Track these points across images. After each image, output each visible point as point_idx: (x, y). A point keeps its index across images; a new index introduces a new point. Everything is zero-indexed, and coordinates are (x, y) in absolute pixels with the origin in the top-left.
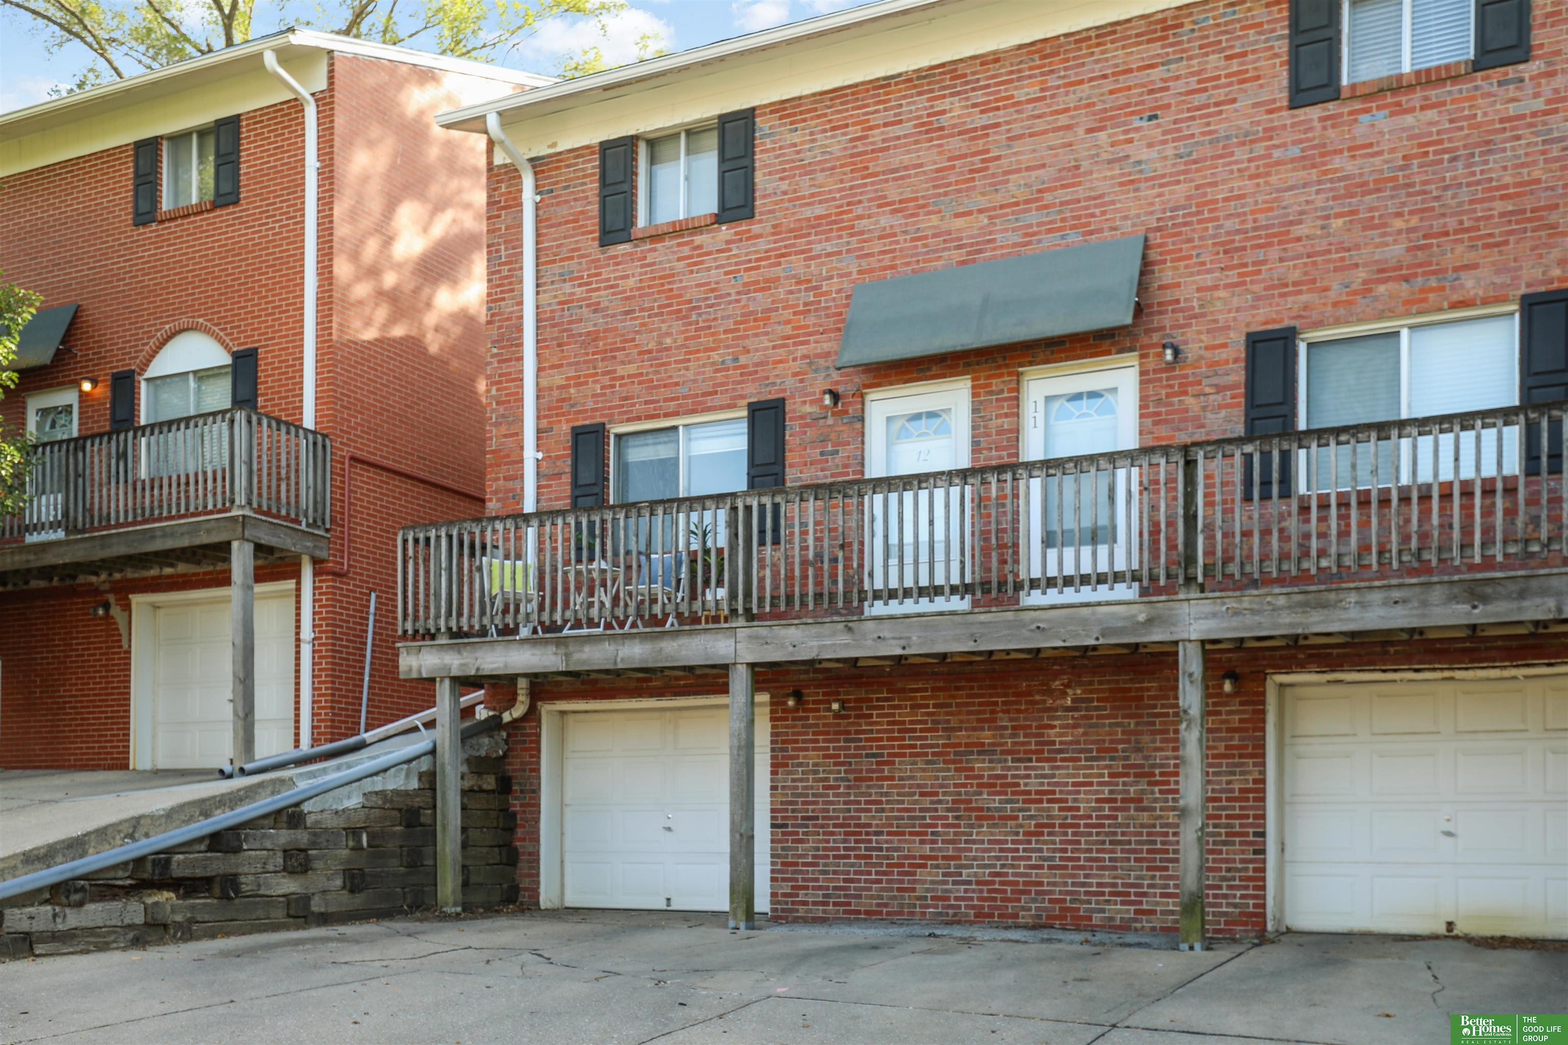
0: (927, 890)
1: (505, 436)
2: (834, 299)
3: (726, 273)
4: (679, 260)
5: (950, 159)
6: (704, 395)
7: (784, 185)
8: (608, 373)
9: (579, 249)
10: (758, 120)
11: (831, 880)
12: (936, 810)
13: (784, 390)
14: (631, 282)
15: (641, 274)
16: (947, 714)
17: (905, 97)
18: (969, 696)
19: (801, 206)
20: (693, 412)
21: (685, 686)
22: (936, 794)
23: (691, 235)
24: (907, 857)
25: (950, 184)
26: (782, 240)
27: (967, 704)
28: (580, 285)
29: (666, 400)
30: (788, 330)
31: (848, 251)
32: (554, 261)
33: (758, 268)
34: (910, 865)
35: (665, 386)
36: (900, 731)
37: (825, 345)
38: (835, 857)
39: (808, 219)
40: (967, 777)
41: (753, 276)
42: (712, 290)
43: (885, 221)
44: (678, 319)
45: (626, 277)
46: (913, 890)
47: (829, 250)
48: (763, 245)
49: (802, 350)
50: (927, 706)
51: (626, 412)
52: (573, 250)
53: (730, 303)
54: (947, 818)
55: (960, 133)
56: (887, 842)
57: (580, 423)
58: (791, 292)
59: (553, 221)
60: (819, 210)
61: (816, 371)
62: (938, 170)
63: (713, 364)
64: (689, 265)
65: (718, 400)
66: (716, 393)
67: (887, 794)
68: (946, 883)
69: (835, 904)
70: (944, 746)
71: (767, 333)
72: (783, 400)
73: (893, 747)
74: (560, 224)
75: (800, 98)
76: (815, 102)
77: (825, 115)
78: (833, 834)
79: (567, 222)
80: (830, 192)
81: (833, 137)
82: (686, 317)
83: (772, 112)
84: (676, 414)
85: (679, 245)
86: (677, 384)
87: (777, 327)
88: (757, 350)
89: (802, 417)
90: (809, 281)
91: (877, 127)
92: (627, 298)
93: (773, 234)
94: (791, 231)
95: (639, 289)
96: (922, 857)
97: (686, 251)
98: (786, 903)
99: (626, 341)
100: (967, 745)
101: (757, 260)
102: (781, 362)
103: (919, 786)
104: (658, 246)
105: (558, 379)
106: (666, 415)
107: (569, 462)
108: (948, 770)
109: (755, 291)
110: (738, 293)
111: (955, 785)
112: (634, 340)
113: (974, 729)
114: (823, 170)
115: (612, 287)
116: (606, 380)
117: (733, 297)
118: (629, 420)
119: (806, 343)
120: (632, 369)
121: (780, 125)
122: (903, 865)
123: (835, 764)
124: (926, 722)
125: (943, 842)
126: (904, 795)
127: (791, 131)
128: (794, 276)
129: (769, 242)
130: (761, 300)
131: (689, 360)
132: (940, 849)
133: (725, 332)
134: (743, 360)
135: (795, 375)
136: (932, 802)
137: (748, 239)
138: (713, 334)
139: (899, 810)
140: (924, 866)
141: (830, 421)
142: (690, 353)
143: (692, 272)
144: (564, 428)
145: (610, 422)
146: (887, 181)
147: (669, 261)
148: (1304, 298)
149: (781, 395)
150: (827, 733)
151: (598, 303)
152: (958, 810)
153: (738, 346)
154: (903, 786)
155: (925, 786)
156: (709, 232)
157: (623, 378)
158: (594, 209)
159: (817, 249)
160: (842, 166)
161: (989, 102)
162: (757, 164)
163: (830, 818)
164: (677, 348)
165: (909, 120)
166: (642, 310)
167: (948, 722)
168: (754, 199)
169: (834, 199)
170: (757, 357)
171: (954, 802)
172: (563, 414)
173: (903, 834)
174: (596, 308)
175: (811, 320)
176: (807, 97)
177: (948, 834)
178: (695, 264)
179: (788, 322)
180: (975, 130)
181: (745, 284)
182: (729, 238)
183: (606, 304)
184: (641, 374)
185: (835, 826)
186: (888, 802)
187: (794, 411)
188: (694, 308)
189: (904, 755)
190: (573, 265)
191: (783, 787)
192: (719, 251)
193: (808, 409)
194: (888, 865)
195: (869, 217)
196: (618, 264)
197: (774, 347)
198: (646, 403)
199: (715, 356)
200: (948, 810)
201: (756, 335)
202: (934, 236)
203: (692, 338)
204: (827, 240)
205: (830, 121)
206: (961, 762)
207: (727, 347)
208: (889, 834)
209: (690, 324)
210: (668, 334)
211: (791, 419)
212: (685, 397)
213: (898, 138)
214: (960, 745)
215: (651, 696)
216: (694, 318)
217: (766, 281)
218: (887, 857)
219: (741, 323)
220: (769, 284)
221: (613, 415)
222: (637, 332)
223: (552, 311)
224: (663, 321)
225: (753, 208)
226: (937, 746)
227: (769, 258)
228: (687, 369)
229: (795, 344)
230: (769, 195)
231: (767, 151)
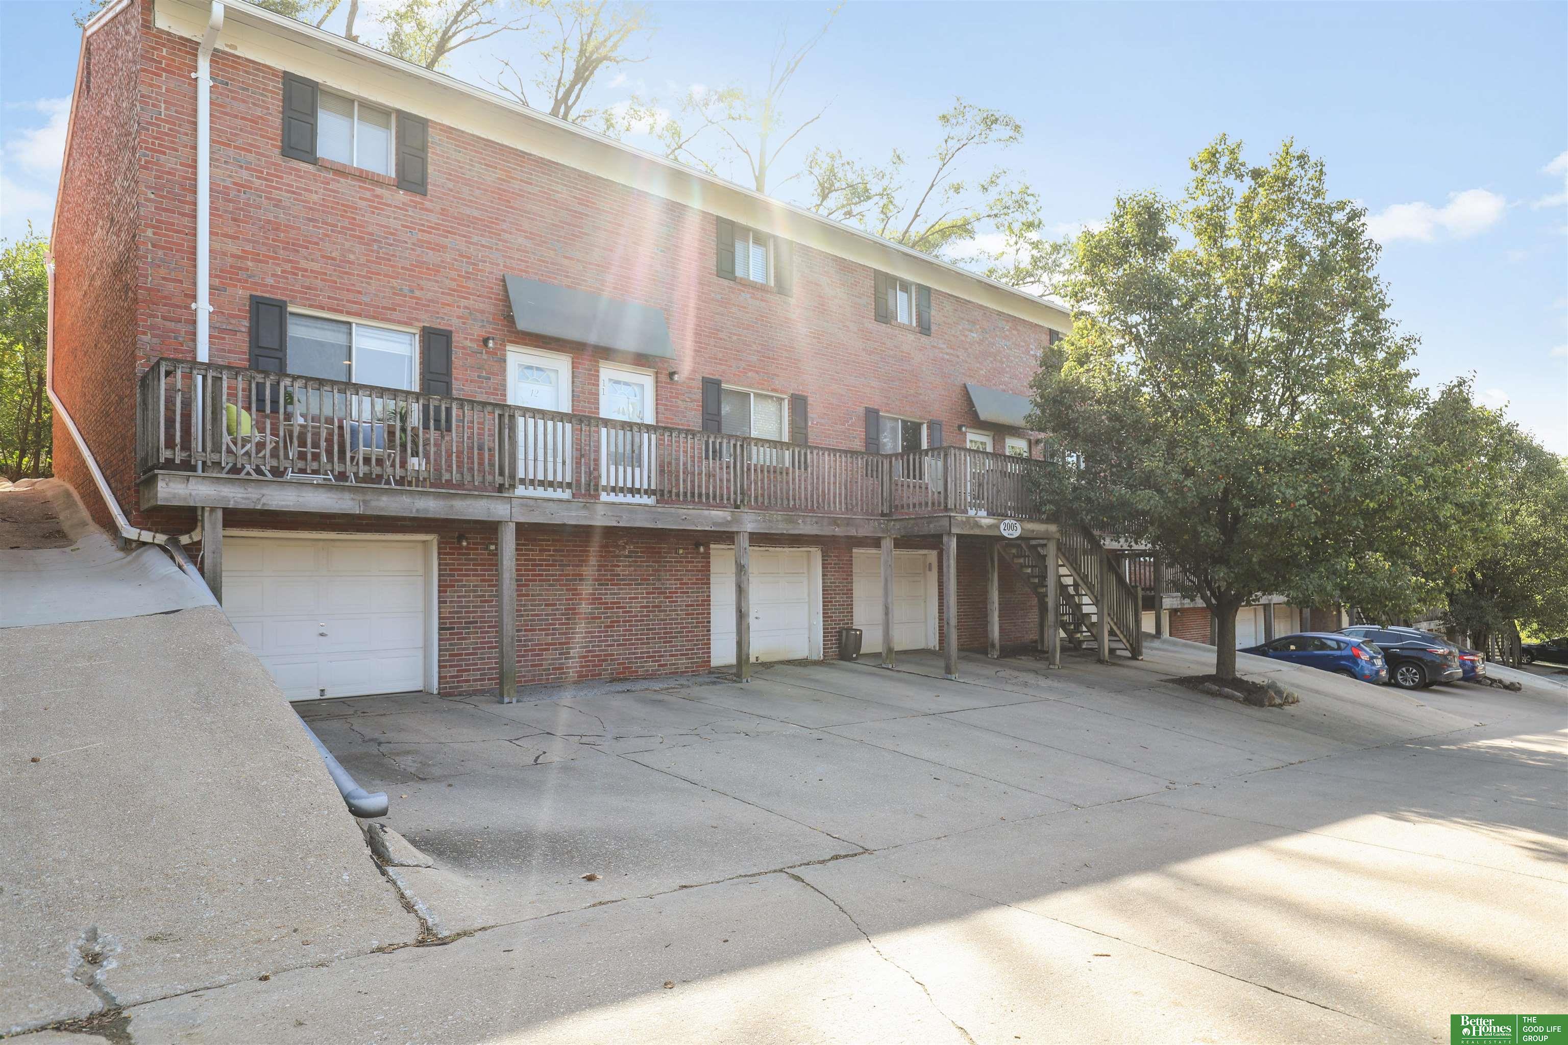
0: (550, 664)
1: (164, 279)
2: (487, 277)
3: (403, 226)
4: (361, 198)
5: (560, 221)
6: (383, 308)
7: (450, 185)
8: (290, 261)
9: (259, 148)
10: (430, 129)
11: (487, 664)
12: (555, 615)
13: (451, 326)
14: (315, 197)
15: (324, 195)
16: (562, 556)
17: (534, 170)
18: (574, 546)
19: (462, 204)
20: (374, 318)
21: (367, 524)
22: (555, 605)
23: (372, 184)
24: (536, 645)
25: (561, 237)
26: (449, 221)
27: (573, 551)
28: (258, 178)
29: (348, 301)
30: (453, 285)
31: (497, 249)
32: (229, 145)
33: (430, 233)
34: (539, 650)
35: (348, 290)
36: (532, 565)
37: (481, 305)
38: (489, 648)
39: (469, 216)
40: (573, 595)
41: (426, 237)
42: (392, 234)
43: (521, 240)
44: (360, 243)
45: (311, 191)
46: (541, 665)
47: (483, 243)
48: (434, 218)
49: (463, 303)
50: (549, 551)
51: (308, 299)
52: (251, 145)
53: (407, 249)
54: (561, 619)
55: (567, 209)
56: (524, 636)
57: (258, 294)
58: (456, 260)
59: (228, 110)
60: (476, 213)
61: (475, 320)
62: (554, 225)
63: (393, 288)
64: (370, 206)
65: (395, 315)
66: (395, 310)
67: (524, 605)
68: (561, 659)
69: (489, 679)
70: (560, 575)
71: (437, 282)
72: (451, 332)
73: (528, 575)
74: (236, 116)
75: (463, 132)
76: (473, 140)
77: (481, 153)
78: (488, 632)
79: (242, 118)
80: (483, 205)
81: (486, 170)
82: (367, 244)
83: (441, 130)
84: (358, 315)
85: (360, 187)
86: (360, 292)
87: (445, 279)
88: (429, 290)
89: (464, 348)
90: (469, 258)
91: (516, 179)
92: (311, 209)
93: (441, 214)
94: (455, 218)
95: (321, 205)
96: (546, 644)
97: (368, 195)
98: (454, 682)
99: (310, 242)
100: (573, 575)
101: (429, 227)
102: (448, 305)
103: (544, 600)
104: (342, 180)
105: (232, 247)
106: (349, 313)
107: (246, 323)
108: (562, 590)
109: (428, 248)
110: (414, 244)
111: (567, 600)
112: (317, 244)
113: (577, 566)
114: (479, 188)
115: (294, 193)
116: (288, 267)
117: (409, 246)
118: (311, 306)
119: (468, 299)
120: (316, 266)
121: (447, 143)
122: (535, 650)
123: (489, 586)
124: (549, 560)
125: (559, 634)
126: (535, 606)
127: (455, 150)
128: (458, 250)
129: (438, 219)
130: (431, 257)
131: (371, 278)
132: (557, 639)
133: (402, 268)
134: (418, 293)
135: (459, 317)
136: (553, 610)
137: (421, 209)
138: (392, 266)
139: (532, 615)
140: (548, 650)
141: (485, 356)
142: (372, 273)
143: (373, 213)
144: (241, 293)
145: (291, 302)
146: (522, 216)
147: (353, 197)
148: (724, 367)
149: (449, 328)
150: (484, 565)
151: (280, 201)
152: (568, 614)
153: (414, 282)
154: (535, 600)
155: (548, 600)
156: (387, 189)
157: (306, 270)
158: (276, 121)
159: (475, 239)
160: (492, 192)
161: (583, 200)
162: (429, 160)
163: (486, 622)
164: (360, 265)
165: (537, 186)
166: (326, 224)
167: (562, 561)
168: (427, 184)
169: (487, 211)
170: (430, 295)
171: (566, 609)
172: (239, 281)
173: (535, 630)
174: (278, 204)
175: (471, 284)
176: (468, 134)
177: (562, 629)
178: (376, 208)
179: (455, 280)
180: (575, 212)
181: (418, 240)
182: (405, 201)
183: (289, 204)
184: (325, 274)
185: (489, 627)
186: (525, 610)
187: (458, 342)
188: (375, 241)
189: (535, 581)
190: (251, 157)
191: (451, 602)
192: (395, 207)
193: (468, 343)
194: (525, 651)
195: (510, 233)
196: (301, 177)
197: (443, 293)
198: (329, 297)
199: (395, 283)
200: (563, 614)
201: (429, 280)
202: (552, 263)
203: (373, 262)
204: (482, 235)
205: (484, 159)
206: (569, 585)
207: (405, 280)
208: (526, 630)
209: (372, 251)
210: (350, 251)
211: (456, 347)
212: (366, 305)
213: (529, 193)
214: (569, 575)
215: (334, 530)
216: (375, 247)
217: (437, 245)
218: (525, 646)
219: (416, 266)
220: (439, 248)
221: (294, 297)
222: (321, 239)
223: (225, 187)
224: (346, 240)
225: (426, 191)
226: (556, 575)
227: (438, 229)
228: (369, 284)
229: (458, 296)
230: (439, 186)
231: (437, 154)
